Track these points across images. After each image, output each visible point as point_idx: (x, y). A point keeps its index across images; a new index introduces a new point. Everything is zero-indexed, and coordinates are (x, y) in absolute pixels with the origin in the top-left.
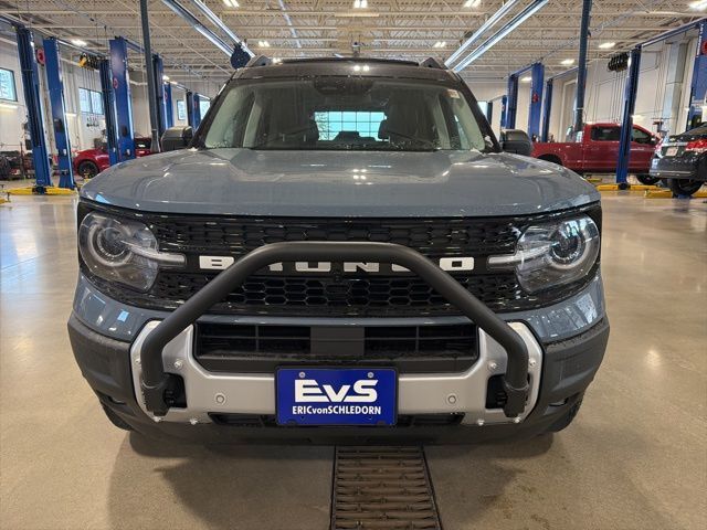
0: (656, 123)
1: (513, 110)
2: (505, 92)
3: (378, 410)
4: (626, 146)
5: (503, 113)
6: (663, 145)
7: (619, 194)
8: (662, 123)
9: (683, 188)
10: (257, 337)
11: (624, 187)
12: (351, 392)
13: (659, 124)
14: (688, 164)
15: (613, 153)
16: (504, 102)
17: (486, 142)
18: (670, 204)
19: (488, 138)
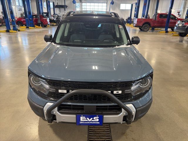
0: (178, 12)
1: (138, 7)
2: (137, 2)
3: (99, 123)
4: (169, 20)
5: (136, 8)
6: (178, 23)
7: (165, 35)
8: (180, 12)
9: (182, 35)
10: (72, 107)
11: (167, 32)
12: (93, 119)
13: (179, 13)
14: (184, 29)
15: (165, 22)
16: (136, 5)
17: (128, 42)
18: (178, 38)
19: (128, 41)
